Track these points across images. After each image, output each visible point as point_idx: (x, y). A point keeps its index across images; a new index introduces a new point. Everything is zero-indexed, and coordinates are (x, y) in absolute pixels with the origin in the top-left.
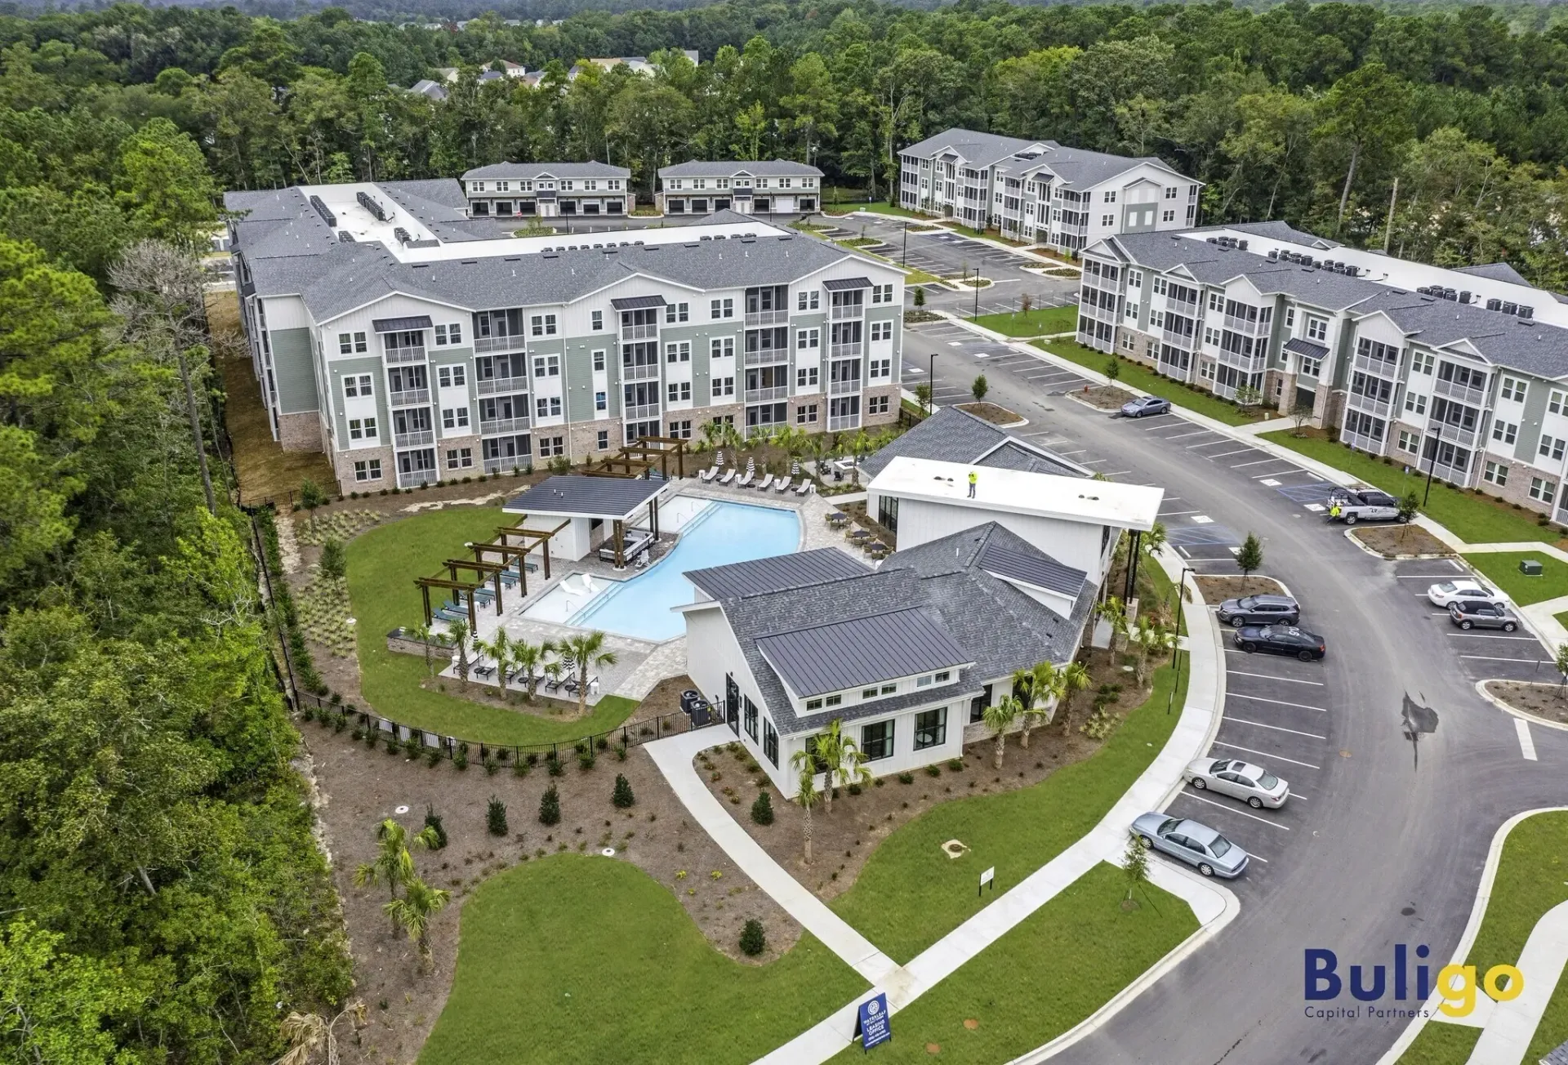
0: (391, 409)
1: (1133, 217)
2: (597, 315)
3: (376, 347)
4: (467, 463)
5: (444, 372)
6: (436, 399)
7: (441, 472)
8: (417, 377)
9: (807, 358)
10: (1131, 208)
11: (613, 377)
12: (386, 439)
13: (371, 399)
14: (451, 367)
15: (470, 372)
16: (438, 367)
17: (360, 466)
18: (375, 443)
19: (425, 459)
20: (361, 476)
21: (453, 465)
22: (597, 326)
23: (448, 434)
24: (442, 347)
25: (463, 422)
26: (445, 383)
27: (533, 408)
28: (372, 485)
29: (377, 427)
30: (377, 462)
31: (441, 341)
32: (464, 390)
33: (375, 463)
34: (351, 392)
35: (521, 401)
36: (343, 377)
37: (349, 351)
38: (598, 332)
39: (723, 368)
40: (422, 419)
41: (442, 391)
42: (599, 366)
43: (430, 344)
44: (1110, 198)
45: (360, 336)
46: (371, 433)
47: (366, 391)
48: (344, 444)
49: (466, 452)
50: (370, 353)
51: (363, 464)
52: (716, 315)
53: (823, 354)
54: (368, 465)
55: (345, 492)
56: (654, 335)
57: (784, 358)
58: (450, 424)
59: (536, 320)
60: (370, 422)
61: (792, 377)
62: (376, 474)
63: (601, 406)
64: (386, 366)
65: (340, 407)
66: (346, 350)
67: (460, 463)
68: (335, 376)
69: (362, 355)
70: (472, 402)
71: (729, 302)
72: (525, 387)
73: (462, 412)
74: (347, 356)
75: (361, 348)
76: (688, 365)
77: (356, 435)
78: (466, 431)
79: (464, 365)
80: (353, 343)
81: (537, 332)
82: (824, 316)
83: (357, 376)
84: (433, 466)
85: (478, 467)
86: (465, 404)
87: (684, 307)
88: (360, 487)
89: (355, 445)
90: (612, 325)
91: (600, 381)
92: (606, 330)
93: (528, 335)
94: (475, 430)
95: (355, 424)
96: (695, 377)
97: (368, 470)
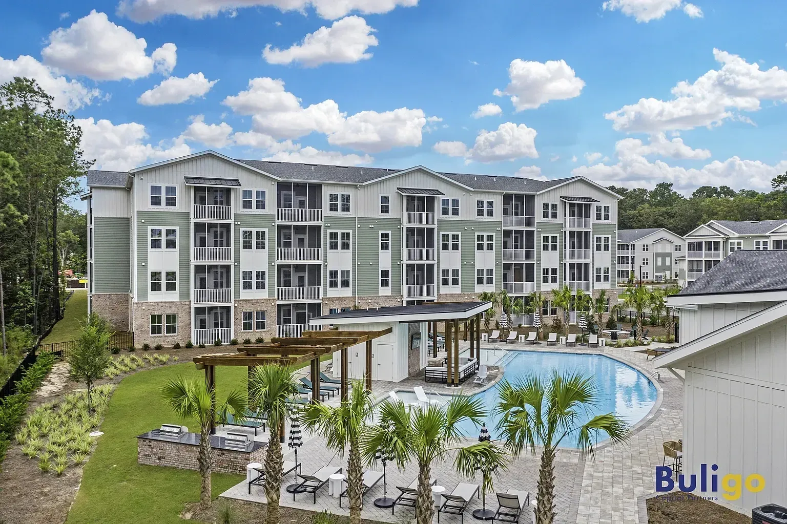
0: (193, 263)
1: (659, 259)
2: (385, 199)
3: (185, 203)
4: (261, 326)
5: (248, 235)
6: (237, 259)
7: (235, 331)
8: (221, 234)
9: (549, 260)
10: (658, 255)
11: (396, 257)
12: (185, 294)
13: (175, 253)
14: (254, 230)
15: (271, 237)
16: (242, 229)
17: (156, 319)
18: (174, 296)
19: (222, 316)
20: (156, 330)
21: (247, 326)
22: (385, 210)
23: (245, 295)
24: (247, 211)
25: (261, 286)
26: (247, 246)
27: (325, 278)
28: (166, 339)
29: (178, 282)
30: (174, 317)
31: (247, 204)
32: (264, 253)
33: (172, 318)
34: (156, 244)
35: (315, 271)
36: (150, 228)
37: (159, 204)
38: (385, 215)
39: (486, 260)
40: (222, 276)
41: (243, 252)
42: (385, 247)
43: (236, 205)
44: (645, 248)
45: (171, 190)
46: (171, 287)
47: (171, 244)
48: (143, 295)
49: (261, 314)
50: (178, 208)
51: (159, 317)
52: (480, 213)
53: (562, 257)
54: (164, 319)
55: (138, 345)
56: (433, 223)
57: (532, 258)
58: (248, 286)
59: (334, 198)
60: (171, 275)
61: (538, 274)
62: (171, 330)
63: (385, 283)
64: (193, 220)
65: (143, 258)
66: (156, 201)
67: (254, 326)
68: (142, 226)
69: (171, 209)
70: (271, 266)
71: (490, 204)
72: (319, 258)
73: (261, 275)
74: (156, 208)
75: (171, 202)
76: (458, 253)
77: (156, 287)
78: (263, 294)
79: (266, 230)
80: (163, 196)
81: (333, 208)
82: (561, 225)
83: (164, 229)
84: (228, 325)
85: (271, 331)
86: (264, 268)
87: (456, 202)
88: (153, 340)
89: (153, 297)
90: (397, 210)
91: (385, 260)
92: (392, 214)
93: (325, 210)
94: (271, 293)
95: (156, 275)
96: (463, 265)
97: (164, 324)
